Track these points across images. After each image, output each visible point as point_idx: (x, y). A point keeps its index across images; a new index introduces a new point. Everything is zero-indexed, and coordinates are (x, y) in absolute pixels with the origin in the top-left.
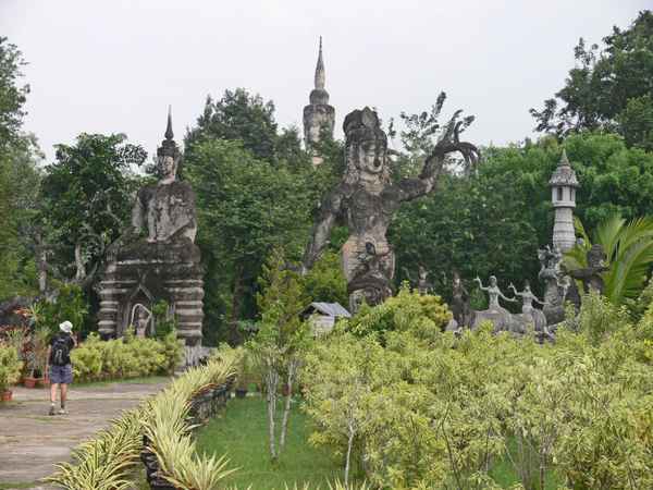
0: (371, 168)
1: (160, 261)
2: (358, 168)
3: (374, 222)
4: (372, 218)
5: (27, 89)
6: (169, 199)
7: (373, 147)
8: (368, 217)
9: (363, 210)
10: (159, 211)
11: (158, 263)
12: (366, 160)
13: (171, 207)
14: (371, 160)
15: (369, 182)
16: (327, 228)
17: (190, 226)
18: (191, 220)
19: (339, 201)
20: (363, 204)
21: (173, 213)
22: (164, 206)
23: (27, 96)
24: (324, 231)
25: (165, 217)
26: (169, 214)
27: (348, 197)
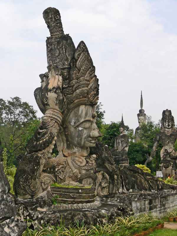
0: (167, 127)
1: (118, 157)
2: (164, 127)
3: (168, 143)
4: (167, 142)
5: (104, 112)
6: (121, 140)
7: (167, 121)
8: (166, 141)
9: (164, 139)
10: (119, 143)
11: (117, 157)
12: (165, 125)
13: (122, 141)
14: (167, 124)
15: (167, 131)
16: (156, 145)
17: (126, 146)
18: (126, 145)
19: (158, 137)
20: (164, 138)
21: (122, 143)
22: (120, 141)
23: (104, 114)
24: (155, 146)
25: (120, 144)
26: (121, 143)
27: (160, 136)
